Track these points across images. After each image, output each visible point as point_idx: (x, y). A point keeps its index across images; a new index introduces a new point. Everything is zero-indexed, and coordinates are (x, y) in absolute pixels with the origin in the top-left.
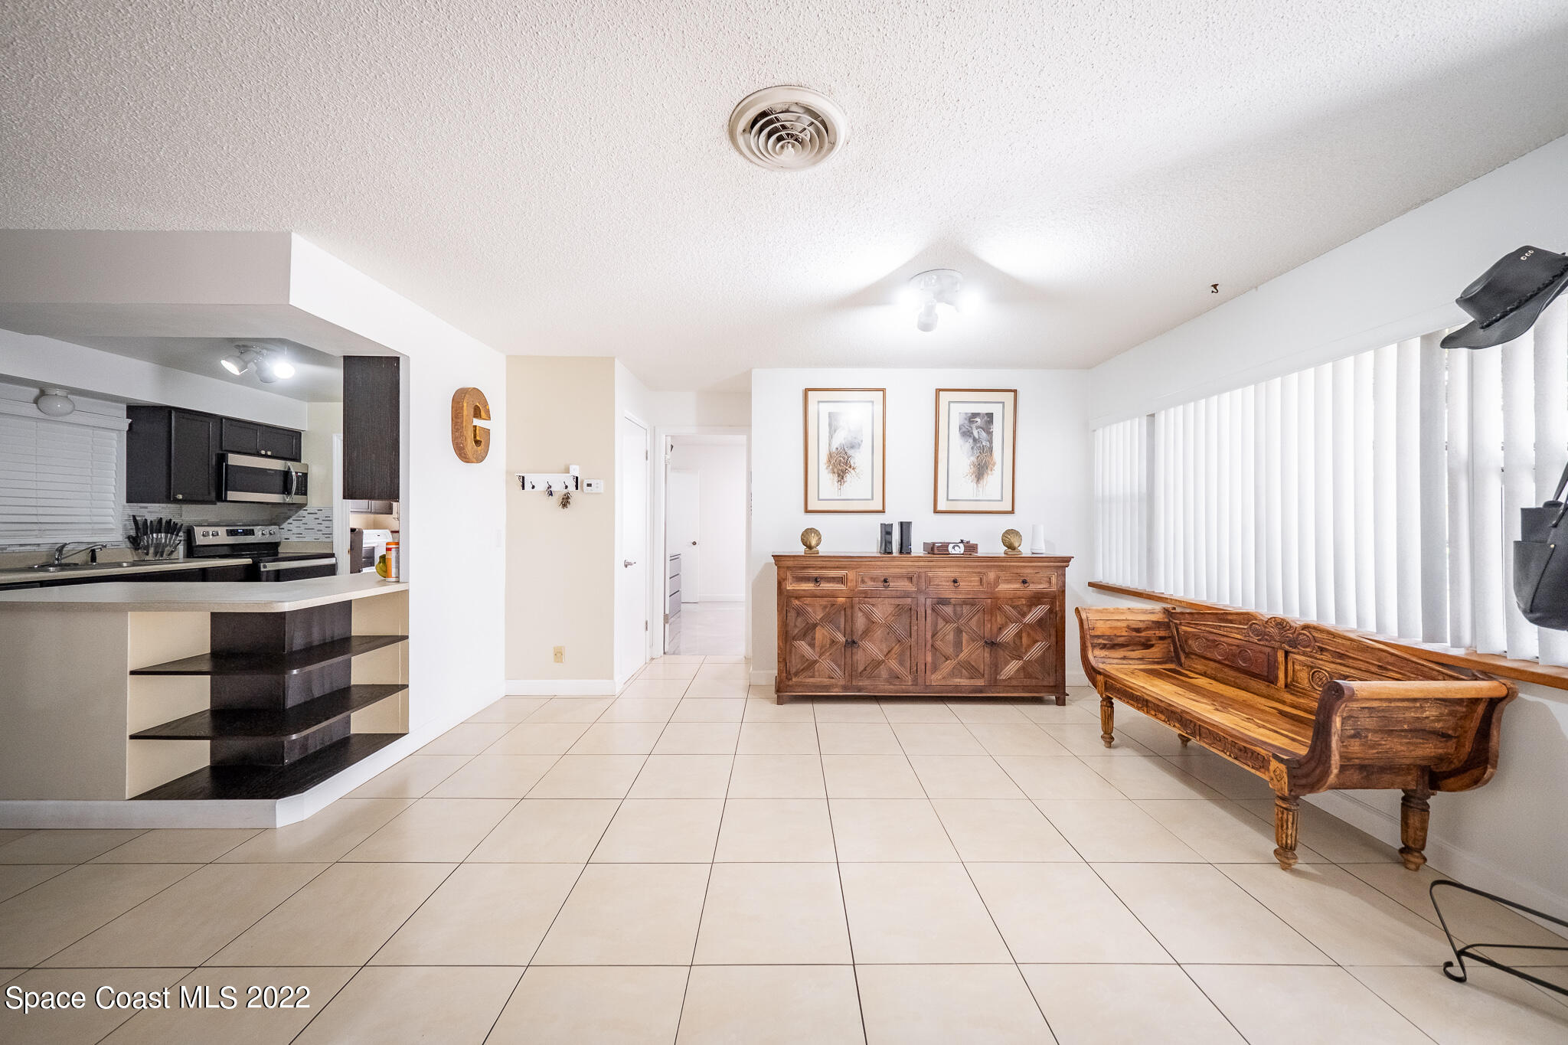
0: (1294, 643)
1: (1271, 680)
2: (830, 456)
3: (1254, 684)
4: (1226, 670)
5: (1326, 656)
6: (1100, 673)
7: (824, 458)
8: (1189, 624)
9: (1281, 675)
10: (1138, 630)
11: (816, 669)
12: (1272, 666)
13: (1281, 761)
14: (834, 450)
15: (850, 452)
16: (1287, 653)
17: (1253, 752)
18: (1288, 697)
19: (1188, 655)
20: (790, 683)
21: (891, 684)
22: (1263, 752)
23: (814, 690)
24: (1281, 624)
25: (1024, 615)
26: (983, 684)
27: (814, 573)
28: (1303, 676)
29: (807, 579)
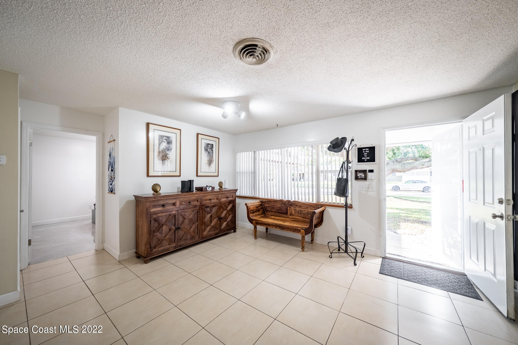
0: (291, 205)
1: (286, 213)
2: (159, 152)
3: (283, 215)
4: (277, 213)
5: (298, 207)
6: (254, 220)
7: (156, 153)
8: (267, 204)
9: (289, 212)
10: (257, 207)
11: (163, 243)
12: (287, 211)
13: (303, 229)
14: (161, 151)
15: (168, 152)
16: (290, 207)
17: (297, 229)
18: (290, 217)
19: (267, 212)
20: (152, 252)
21: (192, 240)
22: (299, 229)
23: (163, 252)
24: (289, 201)
25: (227, 208)
26: (218, 232)
27: (162, 203)
28: (293, 212)
29: (159, 206)
